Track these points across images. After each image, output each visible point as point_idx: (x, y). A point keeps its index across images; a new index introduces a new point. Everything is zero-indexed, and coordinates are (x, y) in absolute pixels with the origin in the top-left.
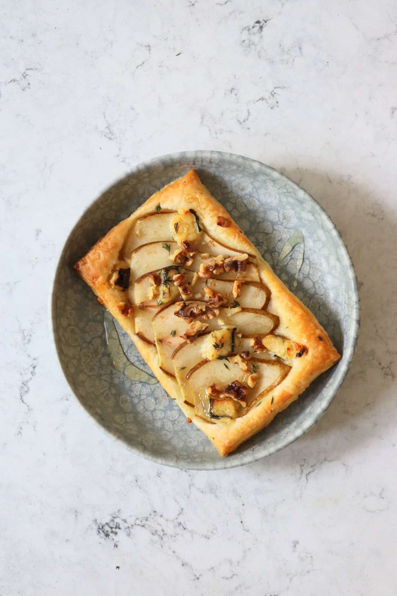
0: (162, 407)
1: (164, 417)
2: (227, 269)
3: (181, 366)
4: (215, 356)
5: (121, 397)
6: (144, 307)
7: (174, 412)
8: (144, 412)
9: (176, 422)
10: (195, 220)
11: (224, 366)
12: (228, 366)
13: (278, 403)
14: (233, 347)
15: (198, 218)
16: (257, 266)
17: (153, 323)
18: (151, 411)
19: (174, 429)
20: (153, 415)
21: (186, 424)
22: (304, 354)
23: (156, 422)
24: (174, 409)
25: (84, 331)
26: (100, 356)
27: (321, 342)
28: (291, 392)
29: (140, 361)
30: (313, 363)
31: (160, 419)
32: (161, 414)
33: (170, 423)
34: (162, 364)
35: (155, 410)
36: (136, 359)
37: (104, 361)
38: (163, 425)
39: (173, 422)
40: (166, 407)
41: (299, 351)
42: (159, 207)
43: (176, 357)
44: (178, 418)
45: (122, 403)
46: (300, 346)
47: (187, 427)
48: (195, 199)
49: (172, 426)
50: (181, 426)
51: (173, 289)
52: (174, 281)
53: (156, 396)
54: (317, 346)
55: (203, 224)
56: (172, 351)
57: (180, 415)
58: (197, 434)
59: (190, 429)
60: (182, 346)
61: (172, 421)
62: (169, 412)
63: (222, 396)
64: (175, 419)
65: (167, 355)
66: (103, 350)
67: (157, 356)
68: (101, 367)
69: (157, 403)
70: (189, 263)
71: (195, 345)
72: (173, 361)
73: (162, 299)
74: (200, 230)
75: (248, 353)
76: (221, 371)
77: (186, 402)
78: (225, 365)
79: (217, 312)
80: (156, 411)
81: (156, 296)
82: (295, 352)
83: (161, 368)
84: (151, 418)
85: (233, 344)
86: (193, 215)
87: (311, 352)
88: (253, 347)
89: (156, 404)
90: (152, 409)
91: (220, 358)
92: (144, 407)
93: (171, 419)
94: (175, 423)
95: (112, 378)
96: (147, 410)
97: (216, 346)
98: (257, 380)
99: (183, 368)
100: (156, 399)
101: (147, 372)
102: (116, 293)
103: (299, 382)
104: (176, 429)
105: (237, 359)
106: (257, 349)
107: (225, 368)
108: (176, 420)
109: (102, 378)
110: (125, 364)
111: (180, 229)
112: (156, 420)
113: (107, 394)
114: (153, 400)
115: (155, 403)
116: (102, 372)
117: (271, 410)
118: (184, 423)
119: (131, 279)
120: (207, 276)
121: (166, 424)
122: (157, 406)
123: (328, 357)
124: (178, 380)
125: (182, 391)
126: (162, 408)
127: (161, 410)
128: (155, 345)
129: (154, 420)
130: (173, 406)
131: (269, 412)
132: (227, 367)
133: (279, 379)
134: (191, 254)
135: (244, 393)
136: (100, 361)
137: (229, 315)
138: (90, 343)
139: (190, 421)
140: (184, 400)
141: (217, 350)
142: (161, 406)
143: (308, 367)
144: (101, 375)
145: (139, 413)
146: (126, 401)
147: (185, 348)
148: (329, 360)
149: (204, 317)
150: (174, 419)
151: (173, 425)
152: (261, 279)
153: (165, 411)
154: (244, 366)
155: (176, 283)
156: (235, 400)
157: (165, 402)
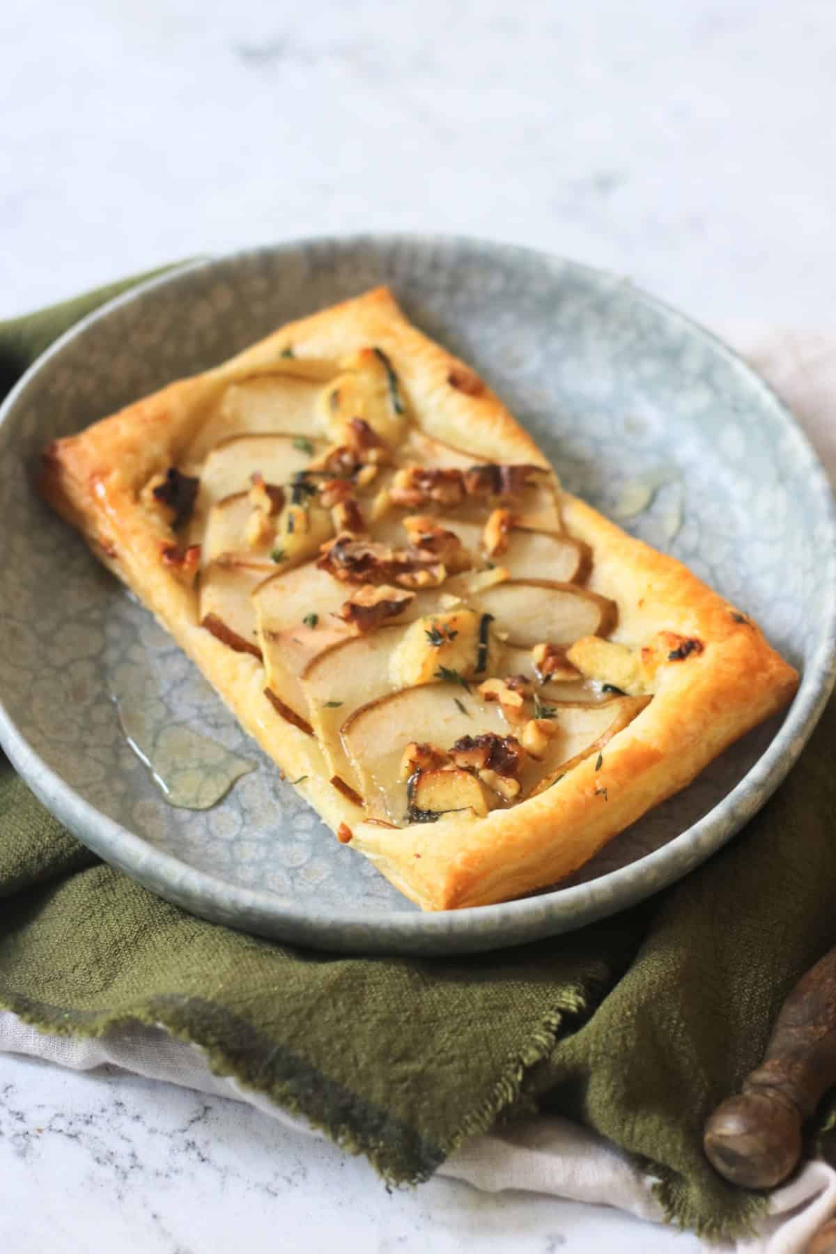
0: (260, 834)
1: (267, 859)
2: (470, 485)
3: (327, 698)
4: (432, 668)
5: (141, 802)
6: (229, 566)
7: (295, 846)
8: (208, 842)
9: (301, 871)
10: (385, 383)
11: (455, 706)
12: (468, 707)
13: (615, 771)
14: (483, 655)
15: (394, 378)
16: (552, 488)
17: (256, 600)
18: (227, 841)
19: (293, 889)
20: (232, 853)
21: (332, 880)
22: (694, 653)
23: (239, 868)
24: (297, 841)
25: (47, 640)
26: (88, 702)
27: (741, 626)
28: (655, 744)
29: (203, 717)
30: (718, 671)
31: (252, 863)
32: (257, 851)
33: (281, 873)
34: (274, 684)
35: (238, 839)
36: (195, 712)
37: (100, 715)
38: (262, 876)
39: (293, 872)
40: (273, 834)
41: (676, 648)
42: (287, 353)
43: (314, 676)
44: (308, 861)
45: (143, 816)
46: (678, 637)
47: (334, 887)
48: (387, 332)
49: (289, 883)
50: (317, 882)
51: (317, 515)
52: (322, 493)
53: (245, 806)
54: (730, 634)
55: (406, 396)
56: (303, 662)
57: (314, 855)
58: (364, 905)
59: (343, 890)
60: (332, 650)
61: (290, 869)
62: (280, 847)
63: (446, 768)
64: (299, 863)
65: (289, 668)
66: (98, 688)
67: (260, 672)
68: (89, 727)
69: (248, 820)
70: (367, 473)
71: (373, 647)
72: (305, 685)
73: (285, 541)
74: (399, 410)
75: (524, 680)
76: (447, 720)
77: (338, 783)
78: (457, 702)
79: (440, 572)
80: (243, 843)
81: (267, 538)
82: (664, 651)
83: (269, 693)
84: (227, 859)
85: (483, 646)
86: (381, 365)
87: (711, 650)
88: (540, 667)
89: (244, 824)
90: (231, 835)
91: (446, 679)
92: (209, 832)
93: (288, 864)
94: (297, 875)
95: (117, 756)
96: (213, 838)
97: (436, 636)
98: (554, 736)
99: (333, 704)
100: (243, 812)
101: (224, 743)
102: (155, 519)
103: (679, 722)
104: (298, 888)
105: (494, 685)
106: (554, 666)
107: (458, 712)
108: (301, 867)
109: (90, 752)
110: (160, 722)
111: (346, 403)
112: (241, 863)
113: (98, 792)
114: (235, 814)
115: (240, 822)
116: (91, 740)
117: (595, 788)
118: (324, 877)
119: (199, 503)
120: (413, 494)
121: (269, 876)
122: (245, 830)
123: (762, 667)
124: (318, 730)
125: (327, 754)
126: (261, 836)
127: (258, 840)
128: (257, 654)
129: (236, 863)
130: (293, 832)
131: (589, 793)
132: (462, 708)
133: (619, 722)
134: (373, 455)
135: (512, 753)
136: (87, 713)
137: (474, 588)
138: (64, 669)
139: (347, 836)
140: (332, 774)
141: (436, 649)
142: (261, 829)
143: (706, 684)
144: (85, 746)
145: (192, 843)
146: (154, 813)
147: (342, 655)
148: (766, 676)
149: (404, 578)
150: (295, 865)
151: (292, 878)
152: (563, 525)
153: (268, 843)
154: (513, 698)
155: (326, 500)
156: (485, 774)
157: (272, 821)
